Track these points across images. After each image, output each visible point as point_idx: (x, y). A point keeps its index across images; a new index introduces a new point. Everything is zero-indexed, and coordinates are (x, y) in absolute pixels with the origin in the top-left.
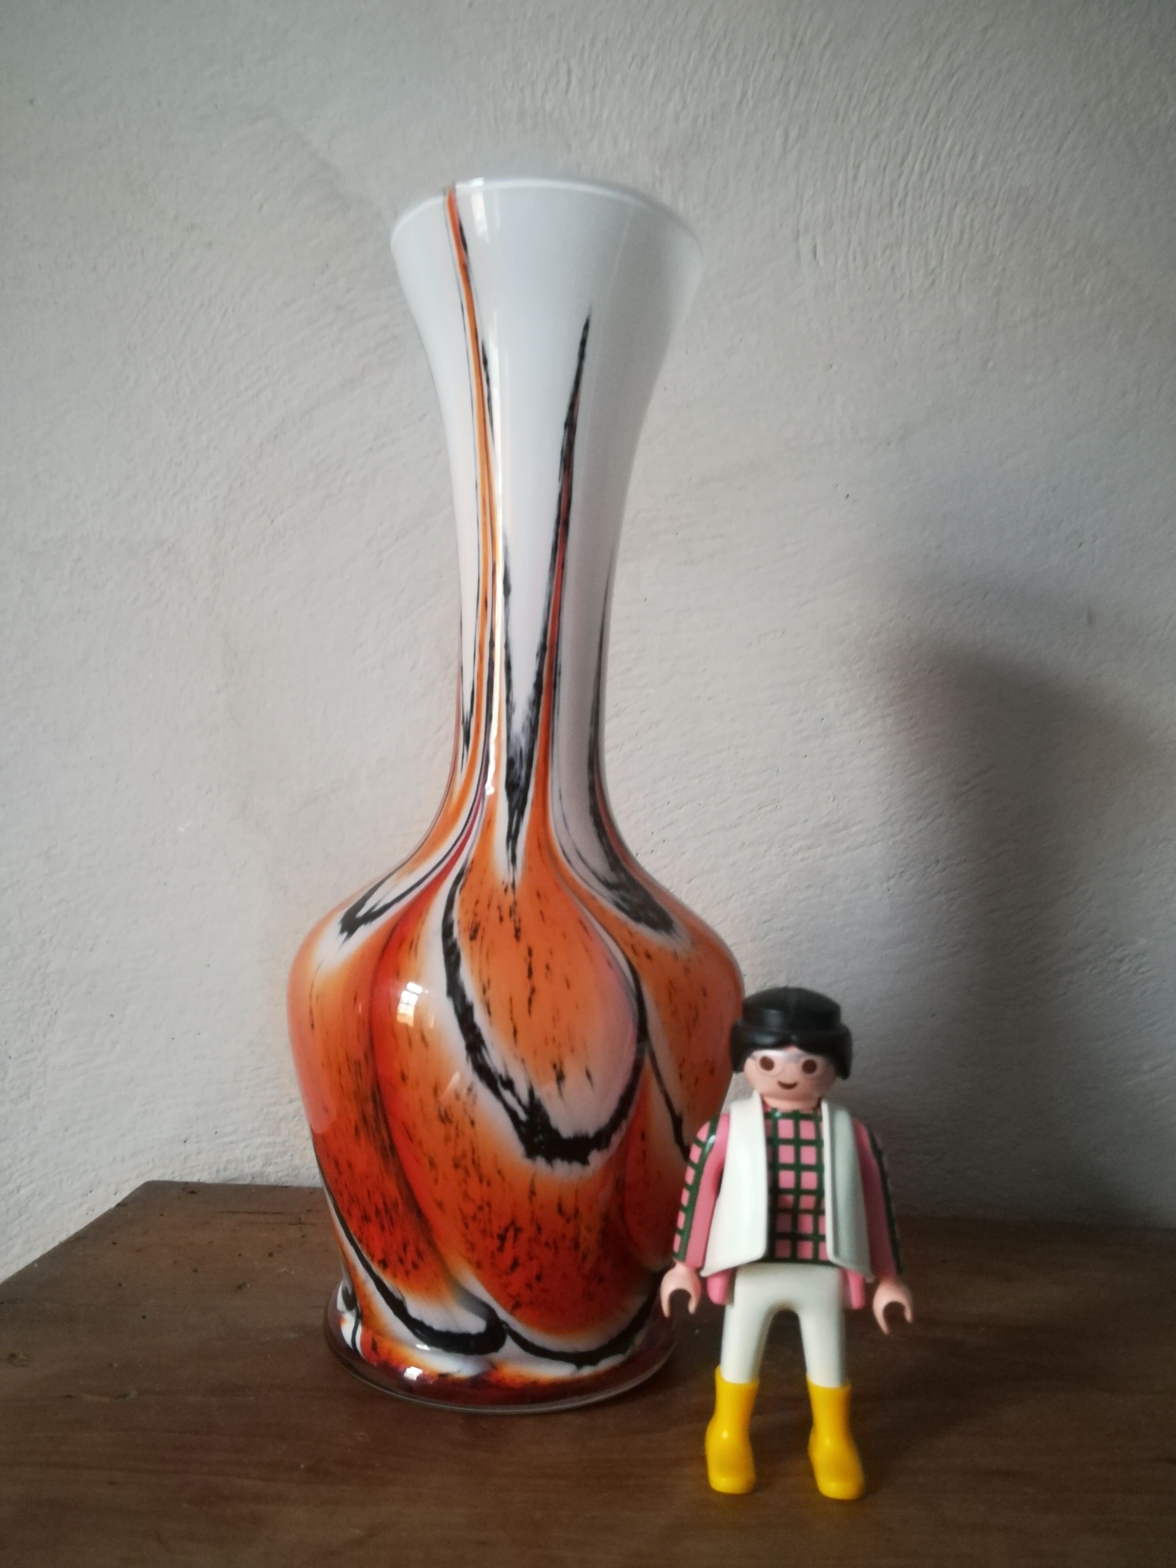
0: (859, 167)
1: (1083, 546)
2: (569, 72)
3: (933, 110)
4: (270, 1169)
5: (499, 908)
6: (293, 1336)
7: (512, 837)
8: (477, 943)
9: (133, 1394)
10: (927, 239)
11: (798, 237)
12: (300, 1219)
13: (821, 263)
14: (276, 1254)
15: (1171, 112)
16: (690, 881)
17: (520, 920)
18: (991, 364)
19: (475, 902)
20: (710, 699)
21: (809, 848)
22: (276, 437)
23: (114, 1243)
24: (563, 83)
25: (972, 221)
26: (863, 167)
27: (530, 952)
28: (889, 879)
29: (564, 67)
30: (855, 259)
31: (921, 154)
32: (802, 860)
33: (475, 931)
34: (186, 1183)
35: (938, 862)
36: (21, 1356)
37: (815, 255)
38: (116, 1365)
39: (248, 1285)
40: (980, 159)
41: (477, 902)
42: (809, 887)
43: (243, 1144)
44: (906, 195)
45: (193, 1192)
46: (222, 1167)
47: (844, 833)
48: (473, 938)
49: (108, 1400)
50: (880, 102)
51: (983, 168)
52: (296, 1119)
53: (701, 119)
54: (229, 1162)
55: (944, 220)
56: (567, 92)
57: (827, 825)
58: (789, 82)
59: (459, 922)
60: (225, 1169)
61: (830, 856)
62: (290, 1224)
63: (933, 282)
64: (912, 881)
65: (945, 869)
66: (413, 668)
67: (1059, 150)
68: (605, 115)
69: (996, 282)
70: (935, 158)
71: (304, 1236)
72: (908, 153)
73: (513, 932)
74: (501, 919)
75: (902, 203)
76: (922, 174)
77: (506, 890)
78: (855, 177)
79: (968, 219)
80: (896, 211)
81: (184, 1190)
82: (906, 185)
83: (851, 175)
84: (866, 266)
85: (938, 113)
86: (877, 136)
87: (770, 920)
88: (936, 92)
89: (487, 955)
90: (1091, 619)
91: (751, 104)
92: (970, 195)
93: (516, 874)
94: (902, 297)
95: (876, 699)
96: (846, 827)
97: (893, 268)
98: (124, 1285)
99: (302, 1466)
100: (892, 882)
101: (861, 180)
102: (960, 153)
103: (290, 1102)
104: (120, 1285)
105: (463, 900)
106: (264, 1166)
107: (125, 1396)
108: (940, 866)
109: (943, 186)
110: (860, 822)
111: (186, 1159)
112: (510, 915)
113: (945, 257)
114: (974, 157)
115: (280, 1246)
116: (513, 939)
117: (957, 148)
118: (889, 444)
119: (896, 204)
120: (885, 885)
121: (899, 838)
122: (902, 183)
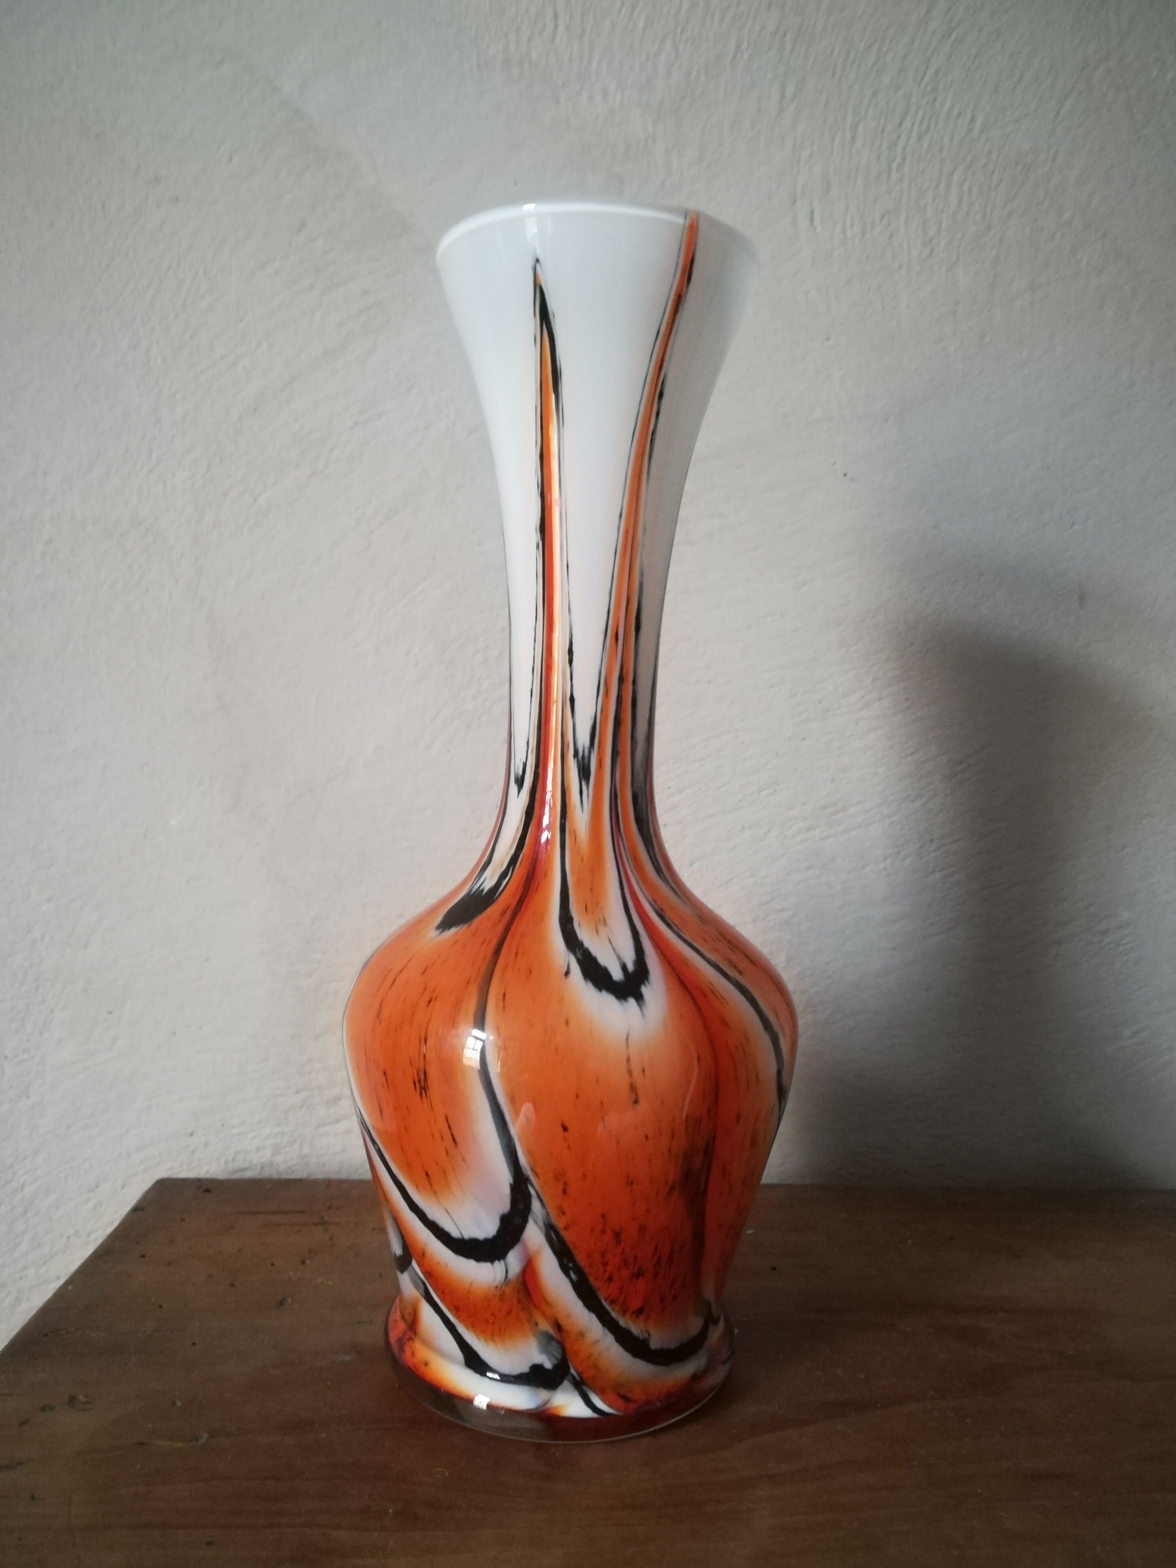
0: (856, 126)
1: (1075, 527)
2: (556, 16)
3: (932, 70)
4: (279, 1159)
6: (348, 1358)
9: (205, 1436)
10: (925, 206)
11: (795, 202)
12: (323, 1218)
13: (819, 229)
14: (308, 1262)
15: (1170, 76)
16: (692, 865)
18: (987, 339)
20: (709, 682)
21: (809, 829)
22: (255, 410)
23: (143, 1256)
24: (550, 28)
25: (970, 188)
26: (861, 127)
28: (885, 859)
29: (550, 13)
30: (852, 226)
31: (921, 113)
32: (802, 841)
34: (199, 1180)
35: (932, 841)
36: (81, 1398)
37: (812, 219)
38: (179, 1403)
39: (290, 1300)
40: (979, 123)
42: (808, 868)
43: (251, 1136)
44: (904, 159)
45: (208, 1191)
46: (230, 1159)
47: (841, 814)
49: (180, 1445)
50: (877, 60)
51: (982, 131)
52: (304, 1109)
53: (694, 74)
54: (237, 1153)
55: (942, 186)
56: (553, 40)
57: (825, 807)
58: (785, 35)
60: (234, 1160)
61: (828, 837)
62: (316, 1224)
63: (931, 252)
64: (908, 861)
65: (940, 848)
66: (407, 654)
67: (1058, 113)
68: (594, 65)
69: (994, 252)
70: (934, 120)
71: (331, 1239)
72: (905, 114)
75: (900, 166)
76: (920, 138)
78: (853, 138)
79: (965, 188)
80: (894, 177)
81: (198, 1188)
82: (904, 148)
83: (848, 136)
84: (864, 233)
85: (936, 73)
86: (875, 94)
87: (770, 902)
88: (935, 49)
90: (1082, 598)
91: (746, 56)
92: (968, 160)
94: (900, 267)
95: (874, 680)
96: (844, 809)
97: (891, 236)
98: (164, 1306)
99: (391, 1511)
100: (889, 861)
101: (859, 141)
102: (959, 115)
103: (298, 1092)
104: (161, 1307)
106: (273, 1155)
107: (197, 1439)
108: (935, 845)
109: (941, 150)
110: (858, 803)
111: (193, 1152)
113: (944, 225)
114: (973, 119)
115: (310, 1251)
117: (955, 111)
118: (886, 421)
119: (894, 166)
120: (882, 865)
121: (895, 819)
122: (899, 148)
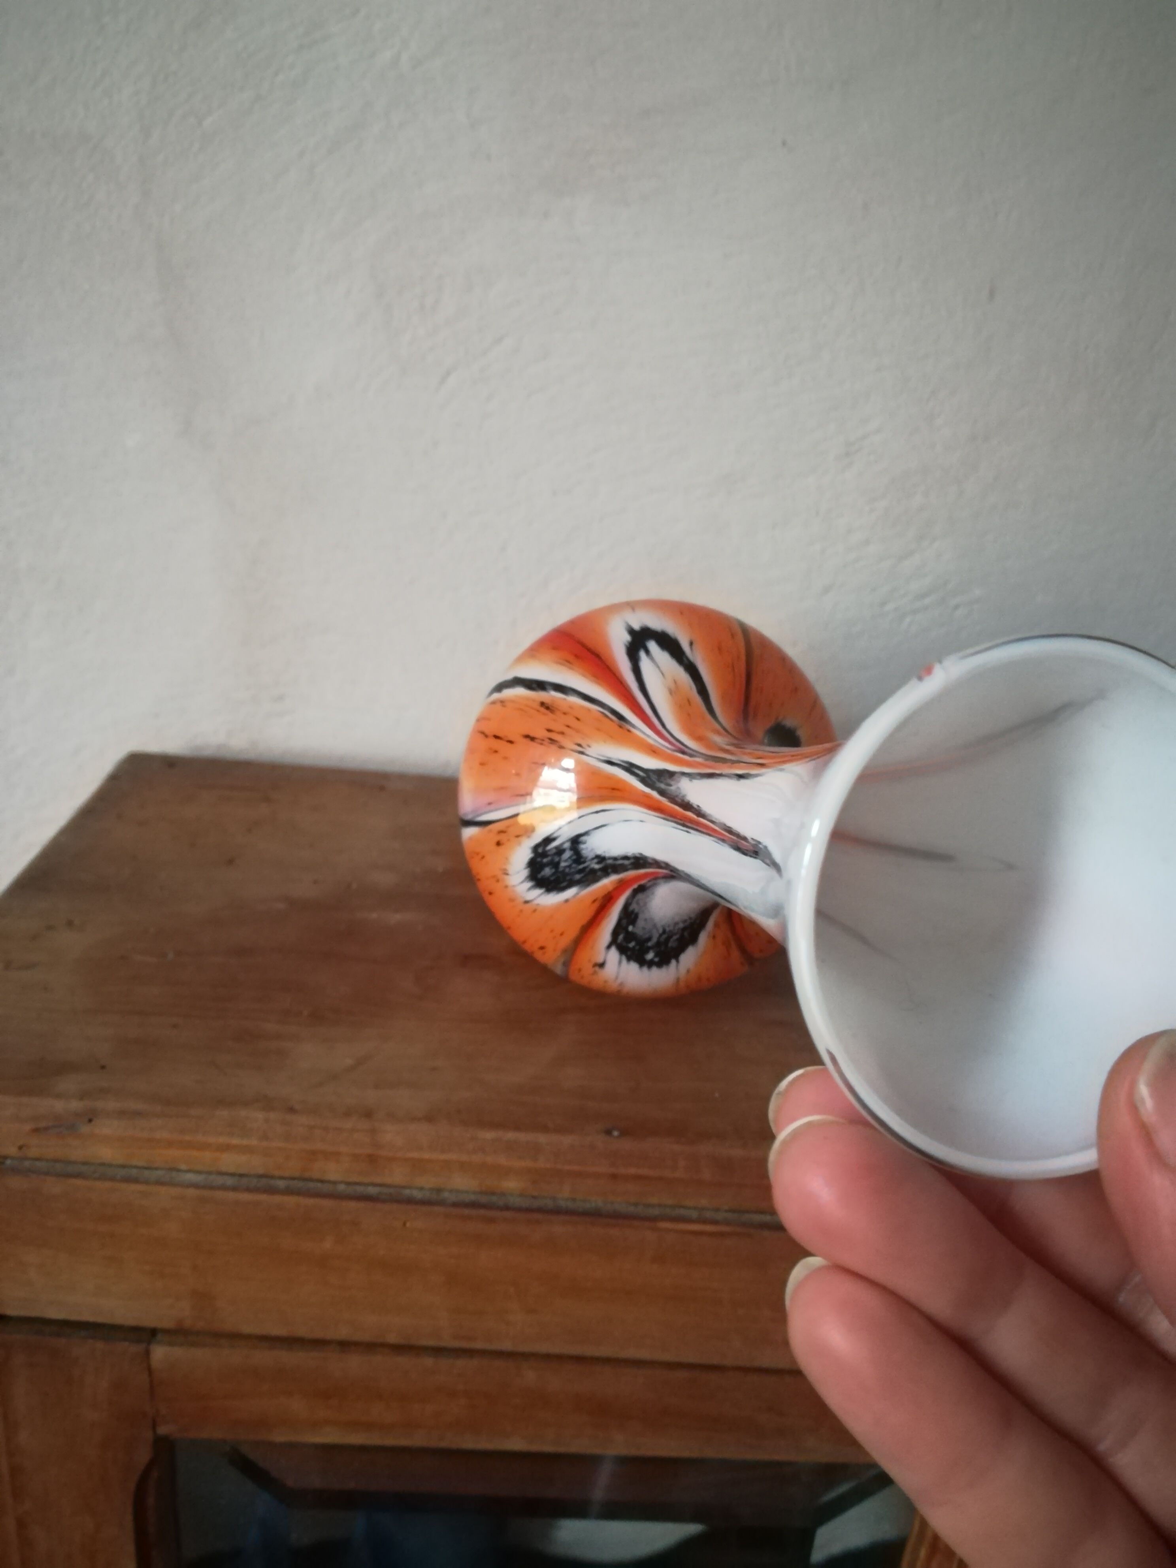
4: (233, 742)
5: (562, 733)
7: (630, 768)
8: (537, 706)
17: (542, 744)
19: (579, 717)
27: (511, 742)
33: (548, 708)
34: (165, 756)
36: (77, 922)
39: (238, 860)
41: (578, 719)
46: (191, 739)
48: (542, 704)
54: (196, 735)
59: (565, 699)
60: (194, 740)
62: (261, 800)
73: (532, 735)
74: (549, 731)
77: (580, 745)
81: (164, 762)
89: (521, 710)
93: (594, 760)
103: (247, 689)
104: (135, 857)
105: (589, 710)
106: (227, 739)
111: (158, 731)
112: (550, 739)
116: (526, 733)
